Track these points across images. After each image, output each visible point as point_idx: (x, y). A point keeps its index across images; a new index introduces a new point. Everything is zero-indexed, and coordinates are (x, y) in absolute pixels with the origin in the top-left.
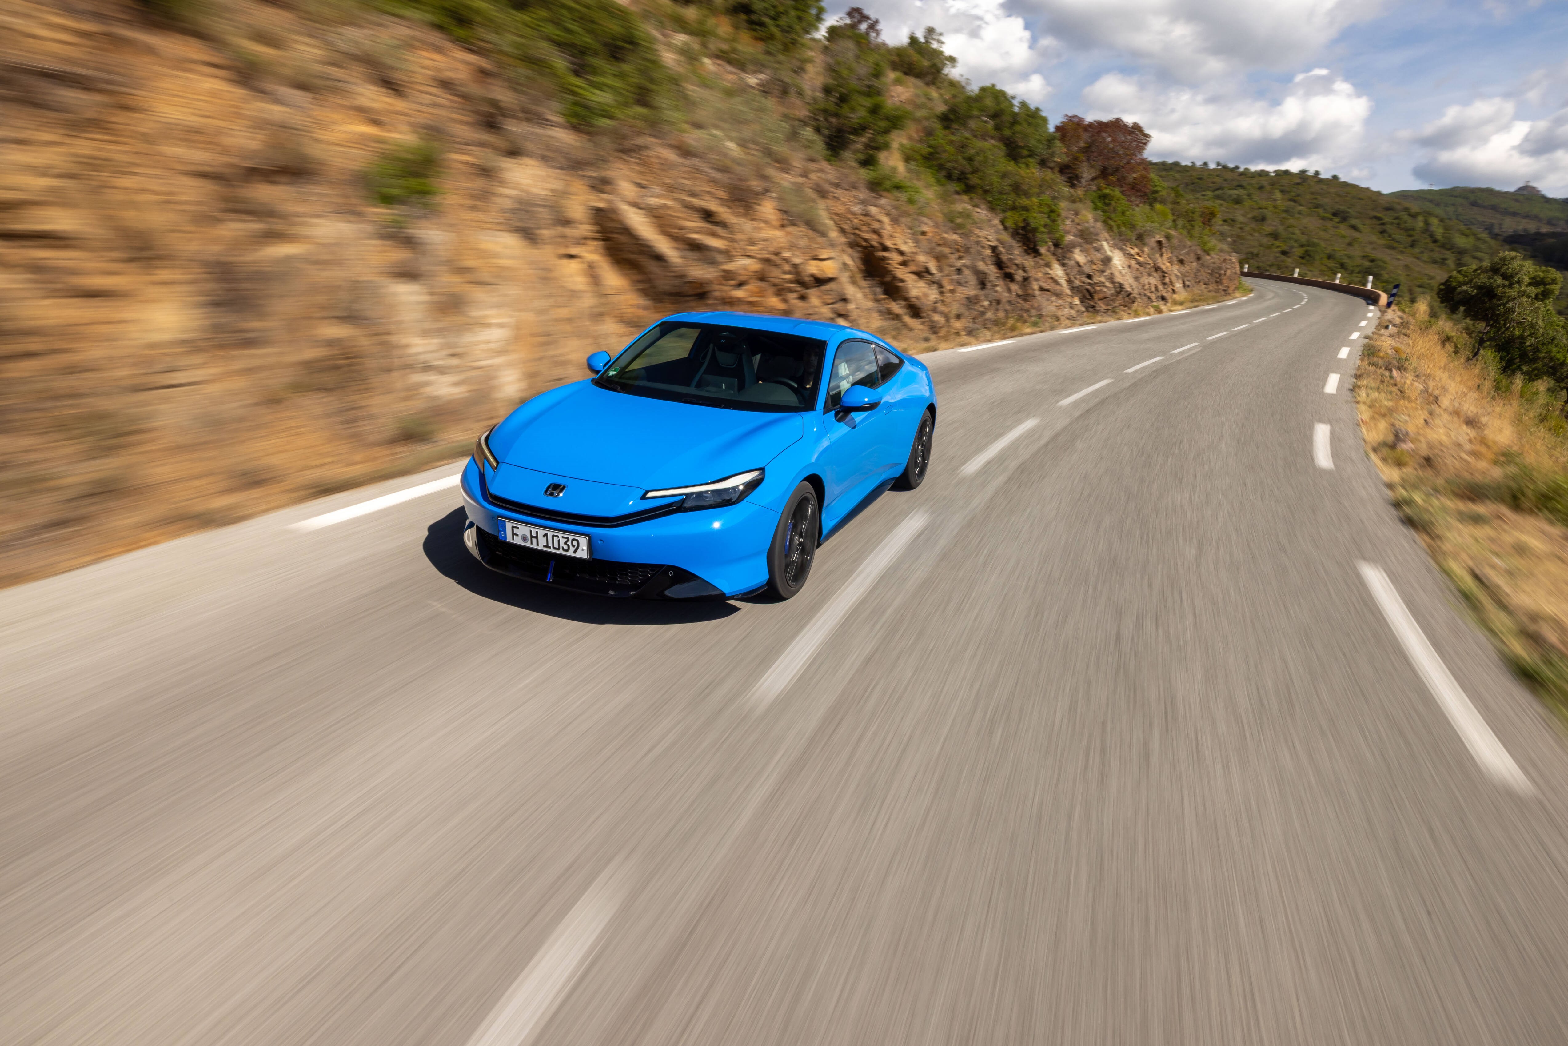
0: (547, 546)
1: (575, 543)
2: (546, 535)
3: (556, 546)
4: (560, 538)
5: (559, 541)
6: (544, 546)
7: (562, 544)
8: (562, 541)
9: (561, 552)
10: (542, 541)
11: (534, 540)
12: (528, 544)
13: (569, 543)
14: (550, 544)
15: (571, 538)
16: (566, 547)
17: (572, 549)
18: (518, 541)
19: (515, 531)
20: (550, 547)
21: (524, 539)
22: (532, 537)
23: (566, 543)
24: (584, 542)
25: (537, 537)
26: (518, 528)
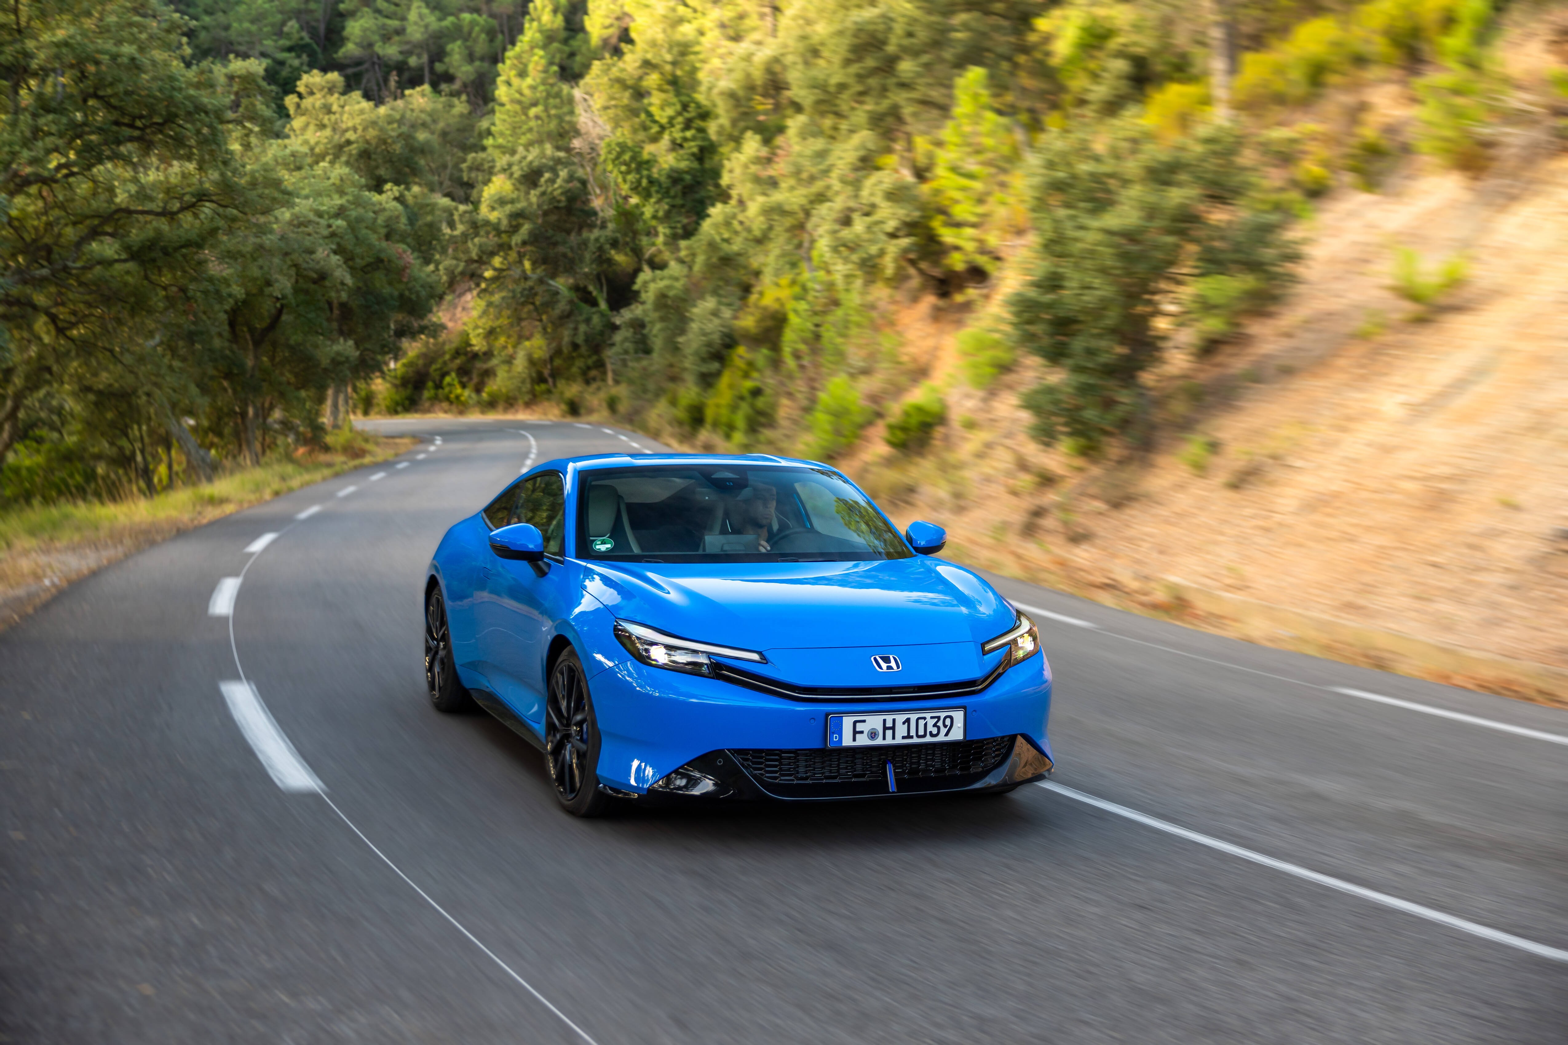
0: (909, 736)
1: (948, 722)
2: (908, 721)
3: (921, 732)
4: (928, 719)
5: (926, 725)
6: (904, 738)
7: (930, 728)
8: (930, 723)
9: (928, 739)
10: (901, 730)
11: (889, 733)
12: (879, 741)
13: (940, 724)
14: (913, 732)
15: (943, 715)
16: (935, 731)
17: (944, 730)
18: (863, 741)
19: (859, 727)
20: (912, 737)
21: (873, 735)
22: (885, 728)
23: (935, 725)
24: (959, 716)
25: (893, 728)
26: (864, 721)
